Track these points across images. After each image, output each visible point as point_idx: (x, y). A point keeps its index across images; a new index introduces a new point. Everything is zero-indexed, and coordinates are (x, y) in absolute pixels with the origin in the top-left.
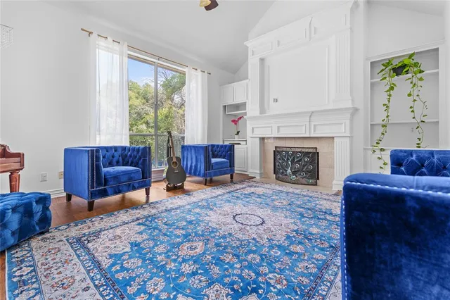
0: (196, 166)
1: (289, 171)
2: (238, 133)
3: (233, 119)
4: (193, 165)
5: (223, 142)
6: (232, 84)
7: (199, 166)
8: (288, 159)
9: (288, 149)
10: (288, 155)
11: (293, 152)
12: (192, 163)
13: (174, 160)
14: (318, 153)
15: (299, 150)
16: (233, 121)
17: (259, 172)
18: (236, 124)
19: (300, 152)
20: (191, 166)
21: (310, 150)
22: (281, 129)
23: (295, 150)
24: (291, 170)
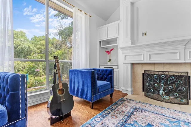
0: (83, 90)
1: (161, 91)
2: (110, 60)
3: (106, 51)
4: (80, 88)
5: (100, 67)
6: (107, 25)
7: (85, 90)
8: (160, 81)
9: (160, 73)
10: (161, 78)
11: (166, 76)
12: (79, 86)
13: (61, 87)
14: (189, 77)
15: (172, 74)
16: (107, 52)
17: (130, 90)
18: (109, 54)
19: (173, 76)
20: (78, 89)
21: (183, 74)
22: (152, 56)
23: (167, 73)
24: (164, 90)
